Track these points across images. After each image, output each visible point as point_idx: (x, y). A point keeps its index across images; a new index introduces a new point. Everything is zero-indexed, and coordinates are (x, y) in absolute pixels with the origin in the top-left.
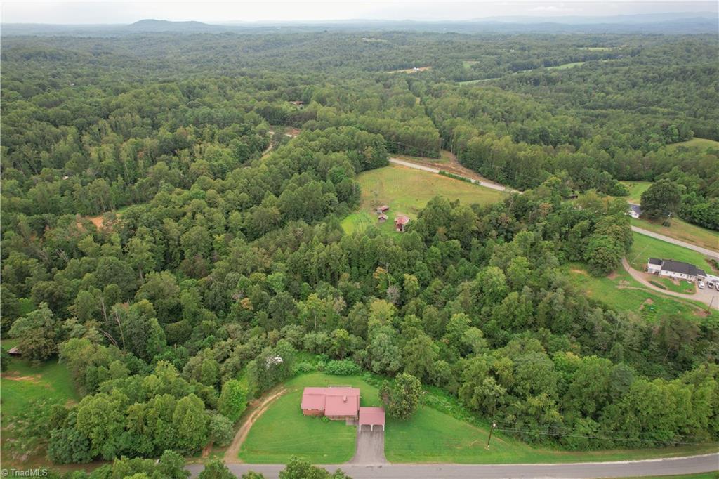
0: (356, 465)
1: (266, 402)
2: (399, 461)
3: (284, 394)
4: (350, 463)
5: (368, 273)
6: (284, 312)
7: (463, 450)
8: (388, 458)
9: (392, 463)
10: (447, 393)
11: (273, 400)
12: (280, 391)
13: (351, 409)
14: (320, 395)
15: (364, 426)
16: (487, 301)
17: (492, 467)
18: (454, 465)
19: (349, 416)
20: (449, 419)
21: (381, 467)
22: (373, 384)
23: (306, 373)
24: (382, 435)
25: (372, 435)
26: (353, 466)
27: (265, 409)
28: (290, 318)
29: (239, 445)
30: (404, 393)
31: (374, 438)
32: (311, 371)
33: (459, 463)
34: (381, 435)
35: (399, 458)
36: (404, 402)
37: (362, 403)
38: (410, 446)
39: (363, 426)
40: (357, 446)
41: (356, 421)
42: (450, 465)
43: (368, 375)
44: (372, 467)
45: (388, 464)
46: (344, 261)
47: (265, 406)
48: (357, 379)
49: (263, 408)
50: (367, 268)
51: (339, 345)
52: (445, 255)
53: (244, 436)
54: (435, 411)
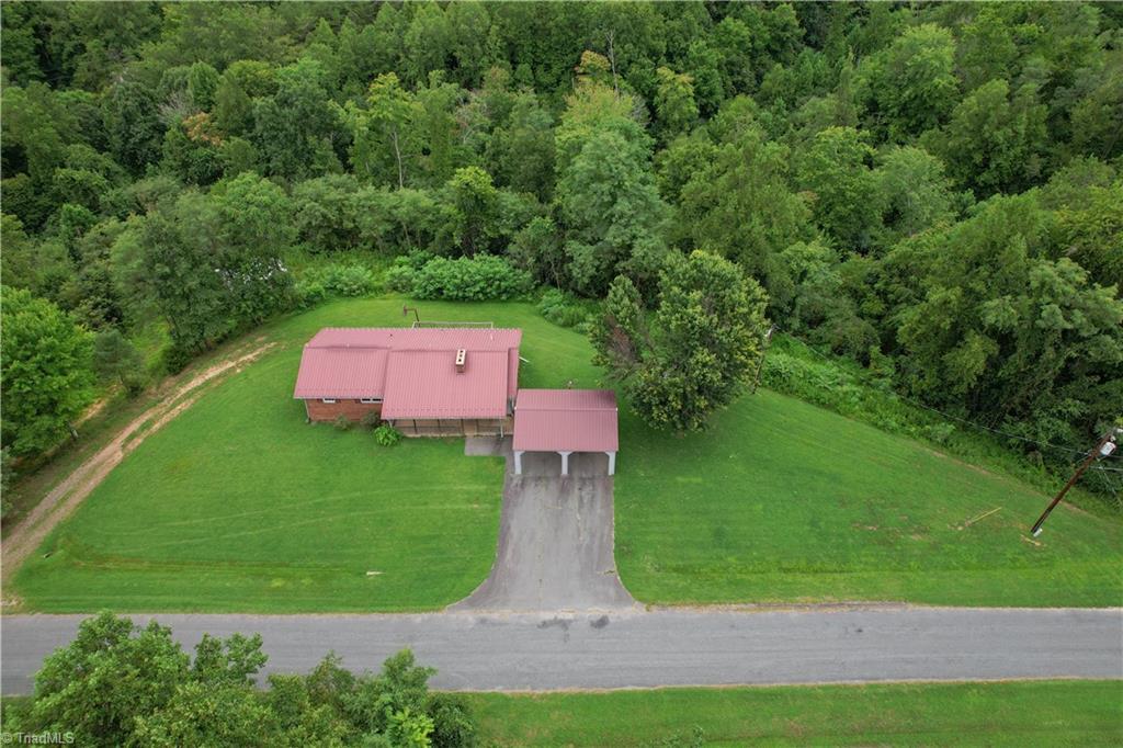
0: (495, 616)
1: (196, 382)
2: (677, 597)
3: (264, 359)
4: (472, 604)
5: (559, 81)
6: (305, 142)
7: (935, 547)
8: (633, 584)
9: (649, 603)
10: (826, 349)
11: (218, 377)
12: (254, 349)
13: (483, 396)
14: (375, 348)
15: (531, 457)
16: (892, 129)
17: (1079, 619)
18: (914, 610)
19: (476, 423)
20: (853, 429)
21: (602, 623)
22: (570, 324)
23: (351, 294)
24: (607, 489)
25: (564, 491)
26: (483, 621)
27: (183, 406)
28: (323, 159)
29: (41, 534)
30: (703, 320)
31: (573, 502)
32: (367, 290)
33: (931, 602)
34: (600, 491)
35: (675, 580)
36: (704, 355)
37: (527, 377)
38: (719, 534)
39: (527, 456)
40: (504, 537)
41: (503, 441)
42: (895, 610)
43: (553, 298)
44: (564, 624)
45: (633, 611)
46: (495, 42)
47: (188, 396)
48: (519, 310)
49: (179, 402)
50: (555, 70)
51: (462, 216)
52: (759, 44)
53: (75, 500)
54: (800, 406)
